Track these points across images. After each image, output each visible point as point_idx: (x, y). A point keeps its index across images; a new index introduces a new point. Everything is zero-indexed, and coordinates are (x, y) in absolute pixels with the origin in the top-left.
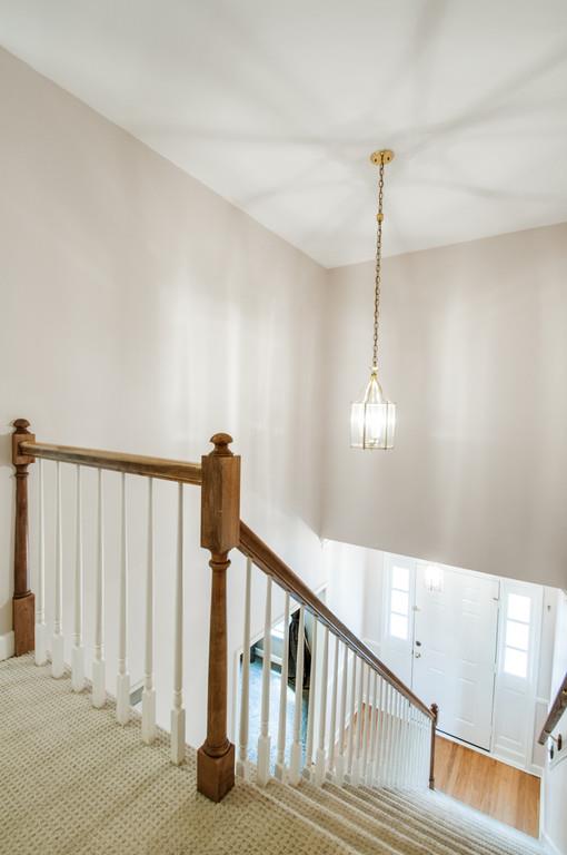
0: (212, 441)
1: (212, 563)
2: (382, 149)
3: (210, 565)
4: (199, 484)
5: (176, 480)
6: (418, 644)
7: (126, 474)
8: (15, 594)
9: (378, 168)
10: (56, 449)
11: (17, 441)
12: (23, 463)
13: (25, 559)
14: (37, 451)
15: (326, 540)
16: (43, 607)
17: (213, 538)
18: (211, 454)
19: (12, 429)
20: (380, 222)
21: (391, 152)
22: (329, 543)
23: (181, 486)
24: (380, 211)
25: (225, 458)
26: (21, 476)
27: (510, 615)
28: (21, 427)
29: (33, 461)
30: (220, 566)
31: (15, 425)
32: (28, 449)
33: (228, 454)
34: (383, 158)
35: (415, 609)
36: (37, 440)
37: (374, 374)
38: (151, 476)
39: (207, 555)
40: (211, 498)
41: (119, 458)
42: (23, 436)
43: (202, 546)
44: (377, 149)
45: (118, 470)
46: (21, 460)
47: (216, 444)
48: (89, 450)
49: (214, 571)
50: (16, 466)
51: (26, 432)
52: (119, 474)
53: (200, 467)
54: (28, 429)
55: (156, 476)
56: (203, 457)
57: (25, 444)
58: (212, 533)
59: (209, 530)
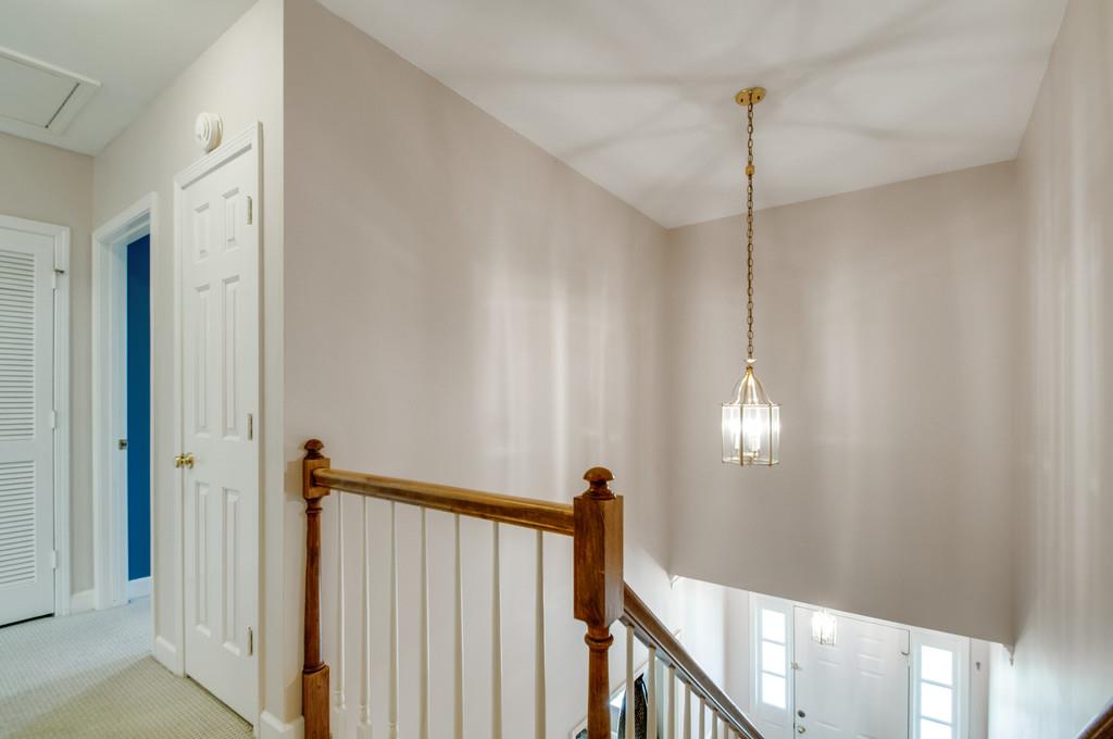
0: (586, 477)
1: (589, 639)
2: (751, 86)
3: (587, 643)
4: (570, 534)
5: (534, 526)
6: (802, 714)
7: (461, 516)
8: (305, 667)
9: (745, 109)
10: (364, 481)
11: (310, 467)
12: (316, 496)
13: (317, 620)
14: (337, 481)
15: (676, 577)
16: (343, 685)
17: (590, 606)
18: (584, 495)
19: (303, 453)
20: (750, 176)
21: (763, 90)
22: (680, 581)
23: (541, 534)
24: (750, 163)
25: (606, 502)
26: (313, 511)
27: (925, 675)
28: (313, 450)
29: (327, 494)
30: (599, 644)
31: (306, 447)
32: (323, 479)
33: (609, 496)
34: (751, 97)
35: (795, 667)
36: (333, 466)
37: (750, 368)
38: (497, 520)
39: (583, 628)
40: (589, 554)
41: (453, 495)
42: (316, 462)
43: (577, 616)
44: (744, 86)
45: (451, 511)
46: (313, 492)
47: (592, 483)
48: (410, 483)
49: (592, 650)
50: (308, 500)
51: (320, 457)
52: (452, 516)
53: (572, 512)
54: (322, 452)
55: (503, 521)
56: (575, 499)
57: (320, 472)
58: (591, 600)
59: (587, 597)
